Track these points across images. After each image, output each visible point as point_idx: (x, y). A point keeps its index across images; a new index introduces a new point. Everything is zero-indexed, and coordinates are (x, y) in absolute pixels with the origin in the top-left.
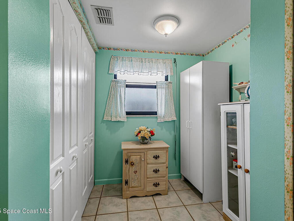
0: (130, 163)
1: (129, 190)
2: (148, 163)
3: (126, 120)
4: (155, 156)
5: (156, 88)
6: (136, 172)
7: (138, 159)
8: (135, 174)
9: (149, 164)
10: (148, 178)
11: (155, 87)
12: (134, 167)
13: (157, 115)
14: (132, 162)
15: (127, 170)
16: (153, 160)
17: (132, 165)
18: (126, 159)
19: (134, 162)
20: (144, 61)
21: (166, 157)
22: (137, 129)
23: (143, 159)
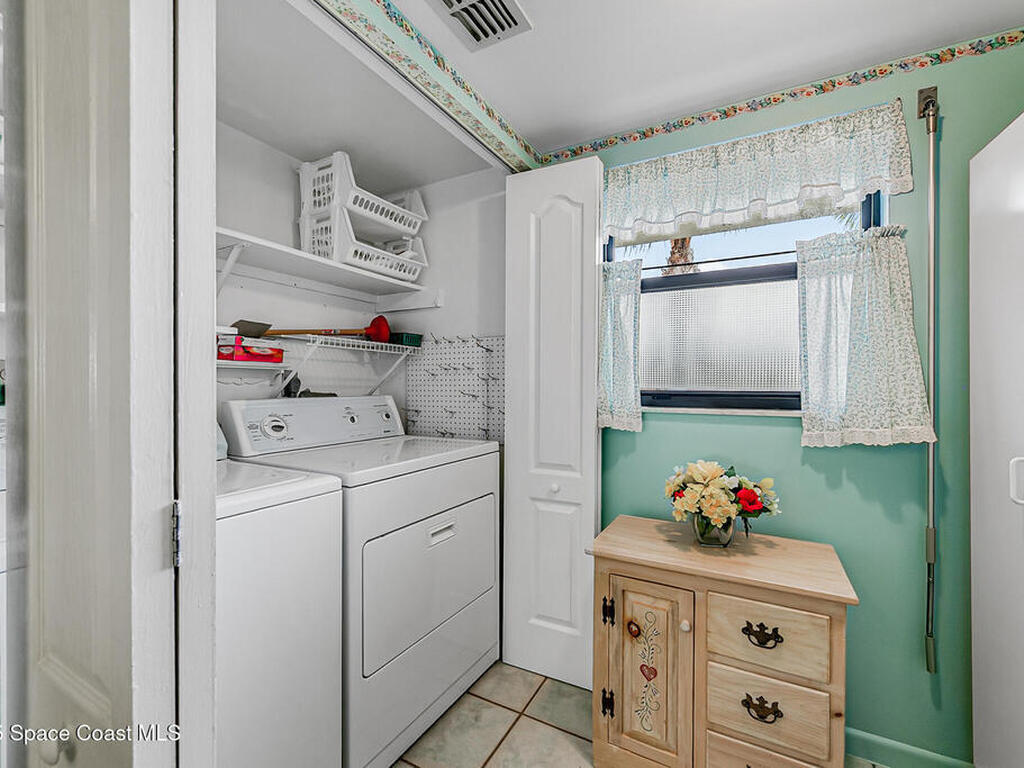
0: (626, 623)
1: (619, 742)
2: (709, 652)
3: (637, 426)
4: (756, 629)
5: (796, 278)
6: (650, 673)
7: (662, 615)
8: (649, 680)
9: (717, 658)
10: (712, 727)
11: (789, 272)
12: (640, 647)
13: (800, 409)
14: (631, 623)
15: (613, 648)
16: (745, 648)
17: (637, 634)
18: (605, 600)
19: (642, 622)
20: (723, 156)
21: (831, 656)
22: (677, 469)
23: (685, 625)
